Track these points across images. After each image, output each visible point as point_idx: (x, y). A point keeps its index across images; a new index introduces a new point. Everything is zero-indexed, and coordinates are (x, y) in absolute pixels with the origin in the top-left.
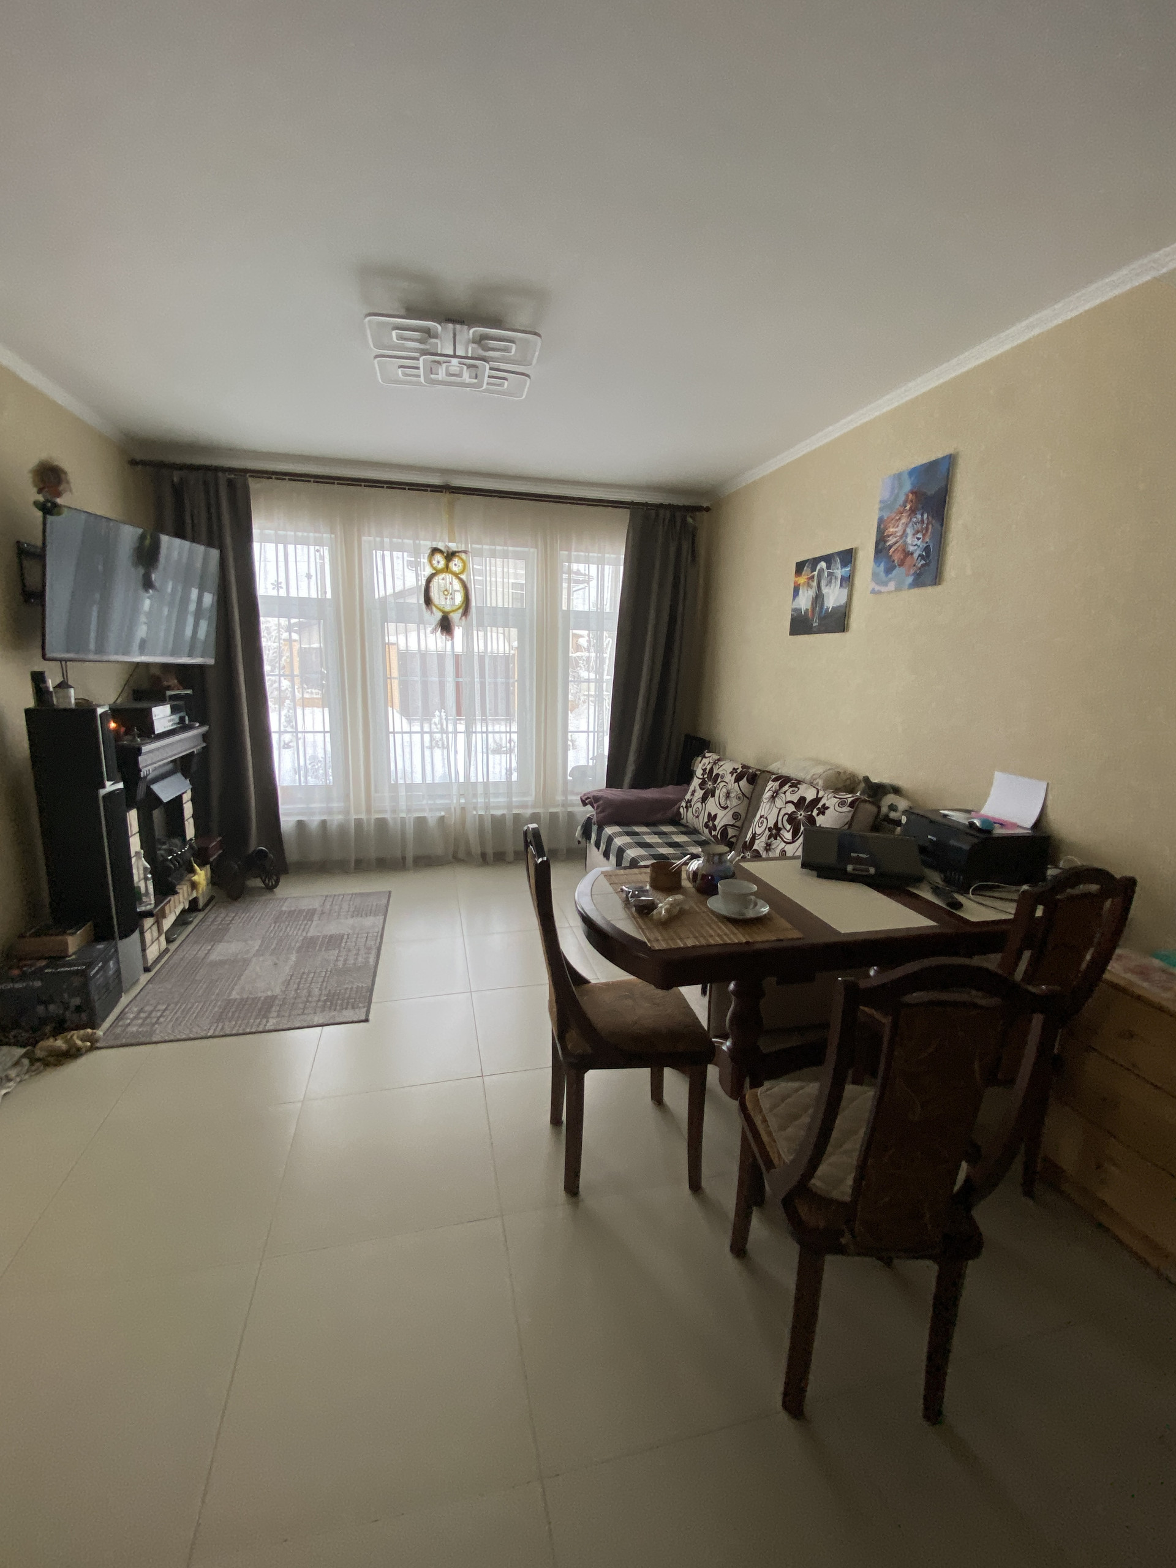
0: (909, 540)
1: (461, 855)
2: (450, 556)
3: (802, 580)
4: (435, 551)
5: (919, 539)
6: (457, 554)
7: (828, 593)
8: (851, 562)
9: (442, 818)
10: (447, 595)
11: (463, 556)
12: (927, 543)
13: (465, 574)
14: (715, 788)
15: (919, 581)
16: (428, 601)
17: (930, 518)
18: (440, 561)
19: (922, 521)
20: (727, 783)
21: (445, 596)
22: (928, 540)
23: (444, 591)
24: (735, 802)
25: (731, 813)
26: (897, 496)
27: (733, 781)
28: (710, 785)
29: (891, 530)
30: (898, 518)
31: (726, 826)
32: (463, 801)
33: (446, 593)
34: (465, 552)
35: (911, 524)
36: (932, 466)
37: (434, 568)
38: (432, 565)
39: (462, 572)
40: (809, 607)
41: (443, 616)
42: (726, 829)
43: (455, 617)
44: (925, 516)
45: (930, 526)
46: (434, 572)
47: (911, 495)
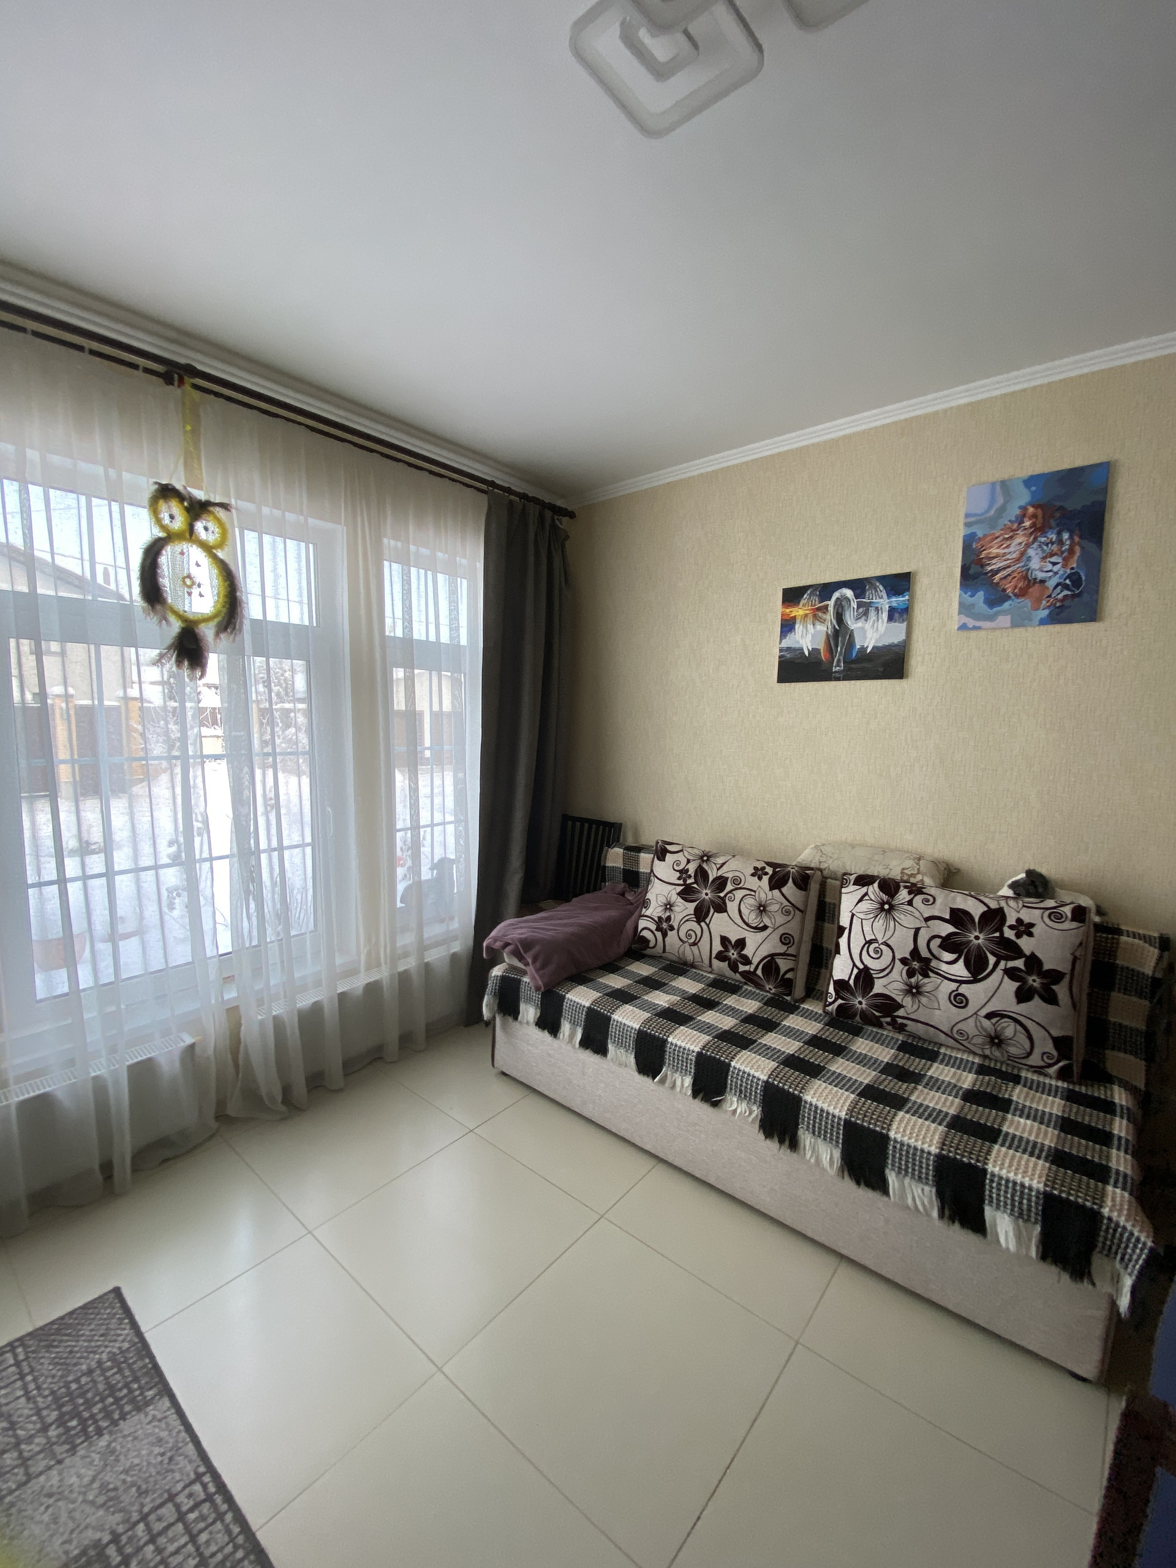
0: (1035, 564)
1: (233, 1108)
2: (197, 509)
3: (798, 612)
4: (166, 492)
5: (1054, 564)
6: (211, 509)
7: (862, 629)
8: (908, 589)
9: (192, 1047)
10: (190, 587)
11: (220, 513)
12: (1072, 569)
13: (226, 549)
14: (723, 899)
15: (1060, 615)
16: (152, 592)
17: (1077, 539)
18: (175, 516)
19: (1060, 542)
20: (755, 892)
21: (186, 589)
22: (1074, 565)
23: (184, 578)
24: (780, 919)
25: (776, 936)
26: (1002, 510)
27: (767, 888)
28: (706, 894)
29: (994, 551)
30: (1007, 536)
31: (772, 956)
32: (231, 994)
33: (188, 582)
34: (225, 506)
35: (1035, 545)
36: (1072, 478)
37: (163, 527)
38: (159, 521)
39: (221, 545)
40: (821, 645)
41: (183, 629)
42: (773, 959)
43: (207, 632)
44: (1066, 536)
45: (1078, 549)
46: (162, 535)
47: (1031, 510)
